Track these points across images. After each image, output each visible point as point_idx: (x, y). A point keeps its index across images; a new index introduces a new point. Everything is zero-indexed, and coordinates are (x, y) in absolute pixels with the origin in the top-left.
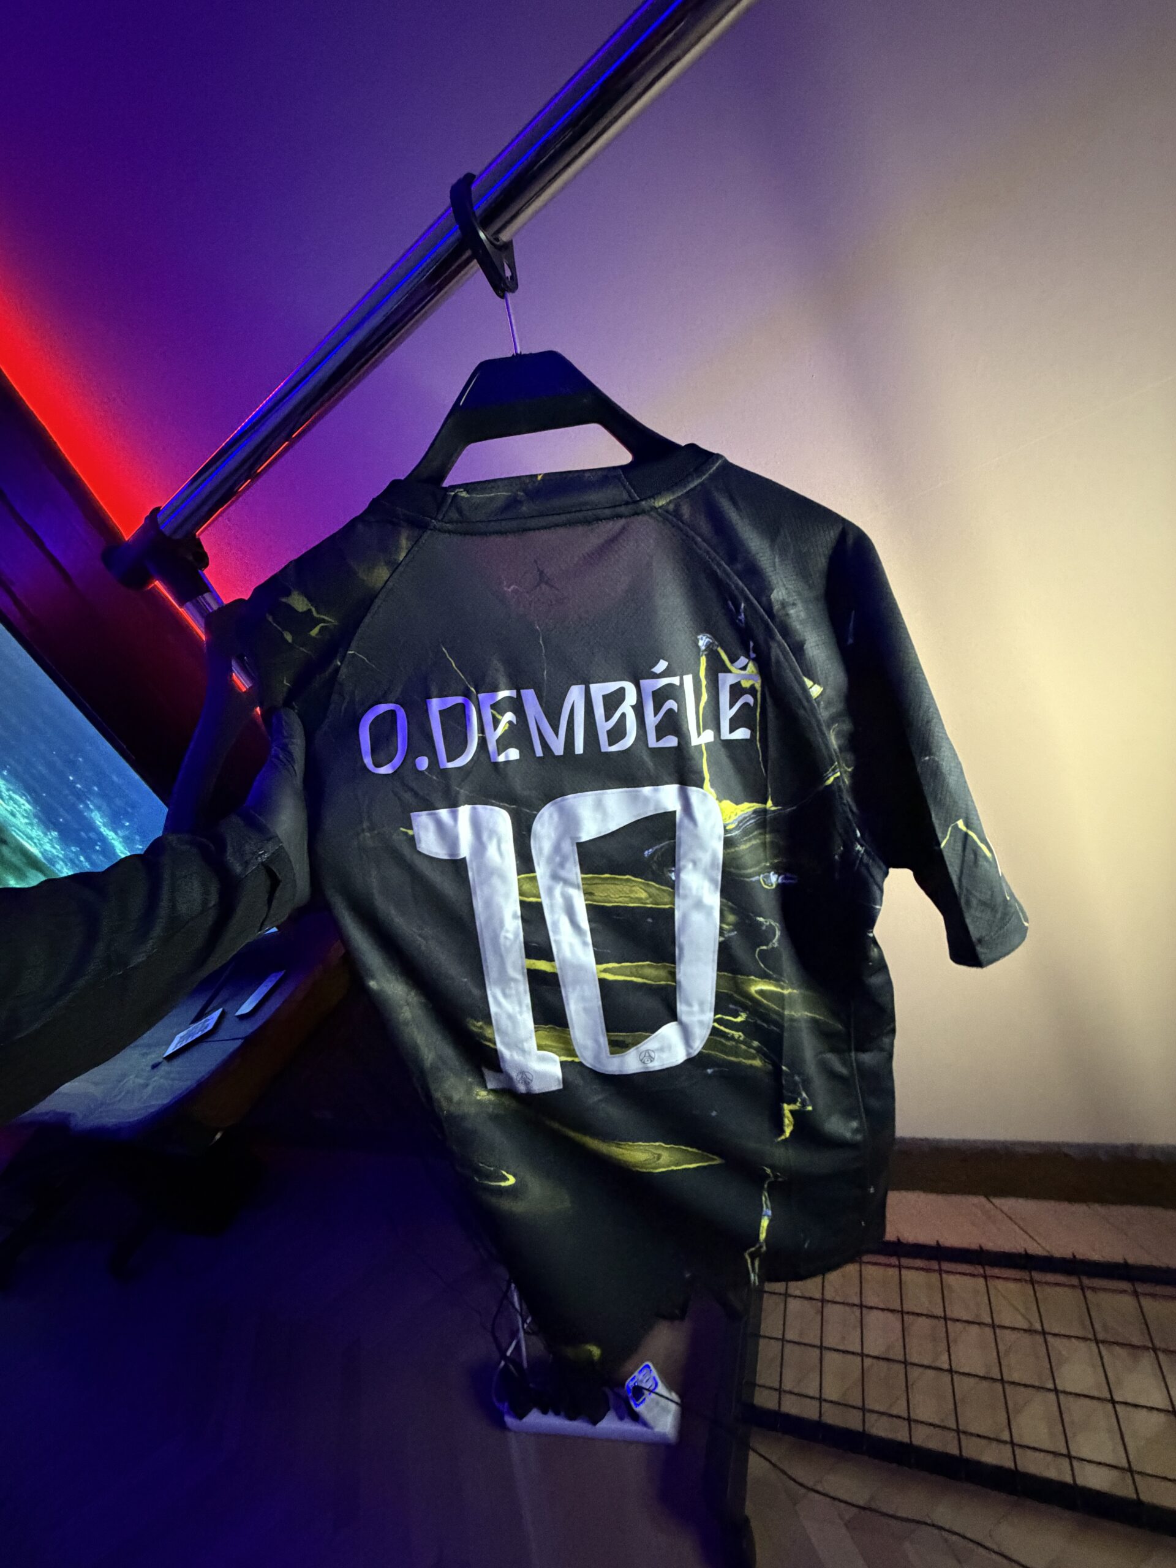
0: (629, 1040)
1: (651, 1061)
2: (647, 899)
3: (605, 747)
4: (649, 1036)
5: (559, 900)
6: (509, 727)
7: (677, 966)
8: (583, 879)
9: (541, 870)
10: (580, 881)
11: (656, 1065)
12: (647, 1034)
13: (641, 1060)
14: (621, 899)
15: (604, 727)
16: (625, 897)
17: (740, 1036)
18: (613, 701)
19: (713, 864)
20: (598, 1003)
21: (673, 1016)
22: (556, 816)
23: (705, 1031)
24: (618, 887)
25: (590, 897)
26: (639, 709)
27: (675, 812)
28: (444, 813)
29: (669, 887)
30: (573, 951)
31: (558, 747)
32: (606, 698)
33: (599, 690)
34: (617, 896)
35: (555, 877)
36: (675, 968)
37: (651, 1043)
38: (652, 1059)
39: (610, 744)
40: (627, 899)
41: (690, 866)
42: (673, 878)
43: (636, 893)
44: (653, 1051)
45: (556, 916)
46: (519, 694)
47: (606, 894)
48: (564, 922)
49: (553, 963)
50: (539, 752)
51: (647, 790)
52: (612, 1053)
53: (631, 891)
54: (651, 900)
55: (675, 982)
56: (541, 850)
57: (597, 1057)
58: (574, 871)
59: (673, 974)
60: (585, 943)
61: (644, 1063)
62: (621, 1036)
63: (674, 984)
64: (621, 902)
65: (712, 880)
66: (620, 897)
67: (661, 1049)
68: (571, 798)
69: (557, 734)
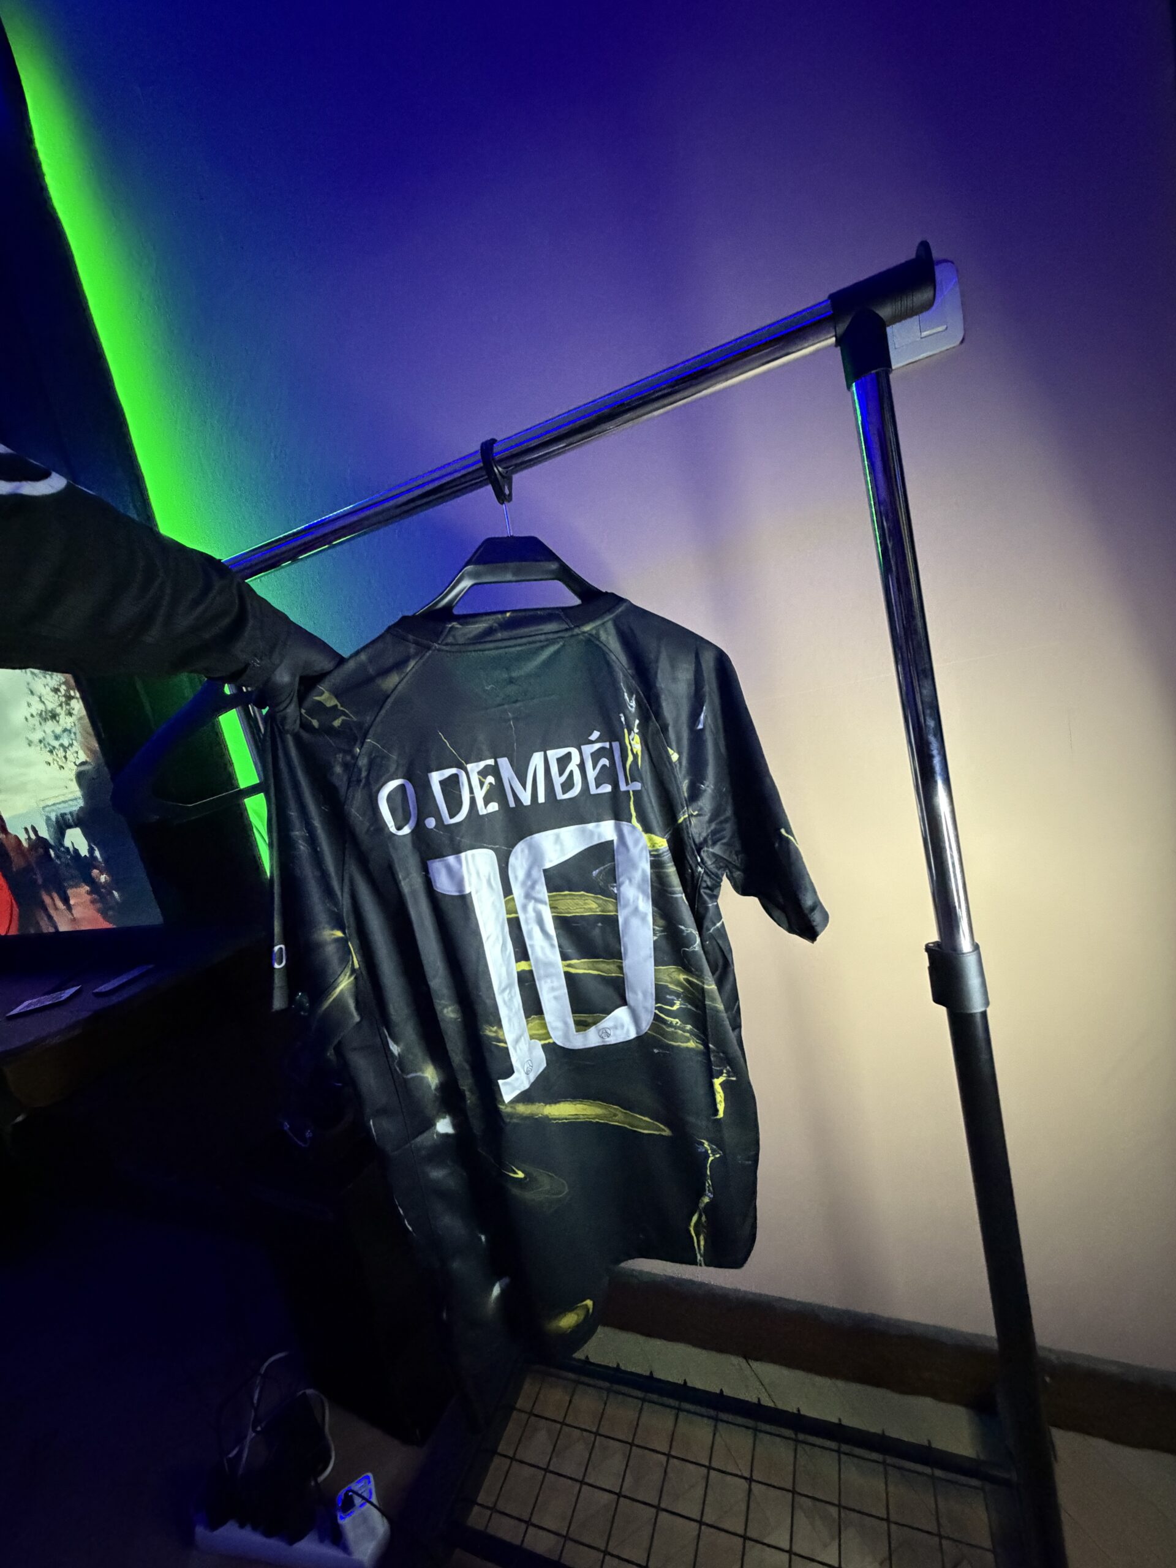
0: (590, 1020)
1: (608, 1037)
2: (597, 908)
3: (560, 796)
4: (606, 1017)
5: (531, 914)
6: (490, 787)
7: (623, 961)
8: (549, 896)
9: (517, 892)
10: (547, 897)
11: (612, 1040)
12: (604, 1015)
13: (600, 1036)
14: (577, 910)
15: (558, 781)
16: (581, 908)
17: (677, 1023)
18: (564, 761)
19: (644, 880)
20: (564, 991)
21: (624, 1002)
22: (526, 851)
23: (649, 1017)
24: (575, 901)
25: (555, 911)
26: (582, 766)
27: (612, 841)
28: (451, 859)
29: (612, 898)
30: (544, 954)
31: (526, 798)
32: (559, 760)
33: (554, 754)
34: (575, 908)
35: (528, 896)
36: (622, 963)
37: (608, 1022)
38: (608, 1035)
39: (564, 793)
40: (582, 910)
41: (627, 882)
42: (616, 891)
43: (589, 904)
44: (609, 1029)
45: (530, 927)
46: (496, 762)
47: (566, 907)
48: (536, 930)
49: (528, 962)
50: (512, 804)
51: (591, 826)
52: (577, 1031)
53: (585, 904)
54: (600, 908)
55: (623, 974)
56: (516, 878)
57: (566, 1036)
58: (542, 891)
59: (621, 968)
60: (552, 946)
61: (602, 1038)
62: (583, 1017)
63: (622, 975)
64: (578, 913)
65: (644, 892)
66: (577, 909)
67: (616, 1027)
68: (538, 837)
69: (525, 788)
